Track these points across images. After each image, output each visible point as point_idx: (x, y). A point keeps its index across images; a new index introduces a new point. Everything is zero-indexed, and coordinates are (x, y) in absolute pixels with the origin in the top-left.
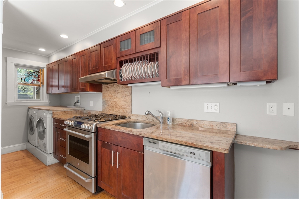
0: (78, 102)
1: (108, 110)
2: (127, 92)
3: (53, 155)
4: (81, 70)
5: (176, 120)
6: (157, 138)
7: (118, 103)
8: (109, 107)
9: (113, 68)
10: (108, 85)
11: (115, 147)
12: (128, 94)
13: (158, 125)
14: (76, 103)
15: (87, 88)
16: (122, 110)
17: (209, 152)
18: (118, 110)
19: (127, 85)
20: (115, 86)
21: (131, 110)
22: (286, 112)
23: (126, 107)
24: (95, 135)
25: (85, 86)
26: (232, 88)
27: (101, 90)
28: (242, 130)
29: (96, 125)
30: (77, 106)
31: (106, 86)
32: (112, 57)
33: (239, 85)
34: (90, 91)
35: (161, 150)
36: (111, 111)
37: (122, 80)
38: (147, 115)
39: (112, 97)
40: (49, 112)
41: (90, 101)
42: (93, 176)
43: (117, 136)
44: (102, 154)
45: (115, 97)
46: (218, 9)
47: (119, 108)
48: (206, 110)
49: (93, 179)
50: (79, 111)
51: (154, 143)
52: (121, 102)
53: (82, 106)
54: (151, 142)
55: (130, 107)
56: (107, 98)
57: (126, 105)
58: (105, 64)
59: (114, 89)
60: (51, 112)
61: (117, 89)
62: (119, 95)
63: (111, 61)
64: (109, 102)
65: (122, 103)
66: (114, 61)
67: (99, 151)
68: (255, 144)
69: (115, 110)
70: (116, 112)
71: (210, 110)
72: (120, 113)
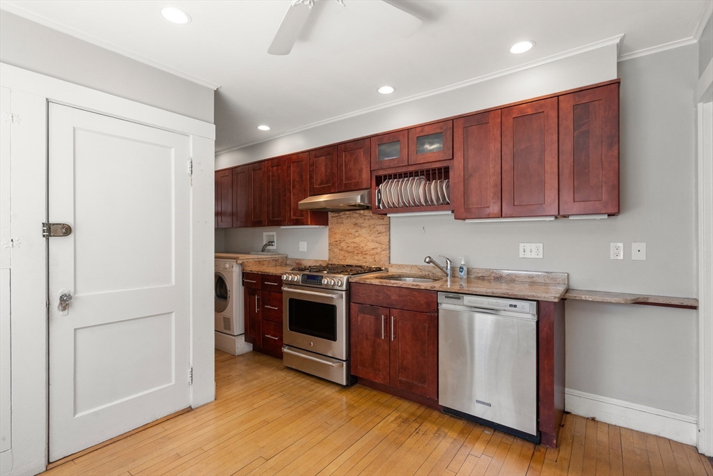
0: (270, 243)
1: (341, 257)
2: (381, 226)
3: (243, 338)
4: (293, 187)
5: (473, 271)
6: (460, 292)
7: (362, 245)
8: (343, 252)
9: (364, 187)
10: (341, 214)
11: (386, 311)
12: (384, 230)
13: (445, 279)
14: (266, 245)
15: (307, 219)
16: (370, 257)
17: (535, 303)
18: (361, 258)
19: (386, 214)
20: (355, 215)
21: (389, 257)
22: (636, 256)
23: (378, 251)
24: (346, 294)
25: (302, 216)
26: (562, 222)
27: (325, 223)
28: (576, 283)
29: (348, 280)
30: (269, 251)
31: (337, 215)
32: (362, 169)
33: (571, 218)
34: (311, 224)
35: (467, 306)
36: (347, 260)
37: (379, 208)
38: (428, 263)
39: (350, 236)
40: (237, 262)
41: (300, 243)
42: (344, 359)
43: (389, 293)
44: (359, 323)
45: (357, 234)
46: (542, 114)
47: (364, 253)
48: (521, 255)
49: (344, 363)
50: (280, 261)
51: (455, 298)
52: (369, 244)
53: (280, 252)
54: (451, 298)
55: (388, 252)
56: (338, 237)
57: (379, 249)
58: (347, 179)
59: (354, 220)
60: (240, 262)
61: (360, 221)
62: (363, 232)
63: (360, 175)
64: (342, 244)
65: (371, 245)
66: (365, 175)
67: (353, 320)
68: (593, 297)
69: (355, 257)
70: (358, 260)
71: (528, 255)
72: (366, 262)
